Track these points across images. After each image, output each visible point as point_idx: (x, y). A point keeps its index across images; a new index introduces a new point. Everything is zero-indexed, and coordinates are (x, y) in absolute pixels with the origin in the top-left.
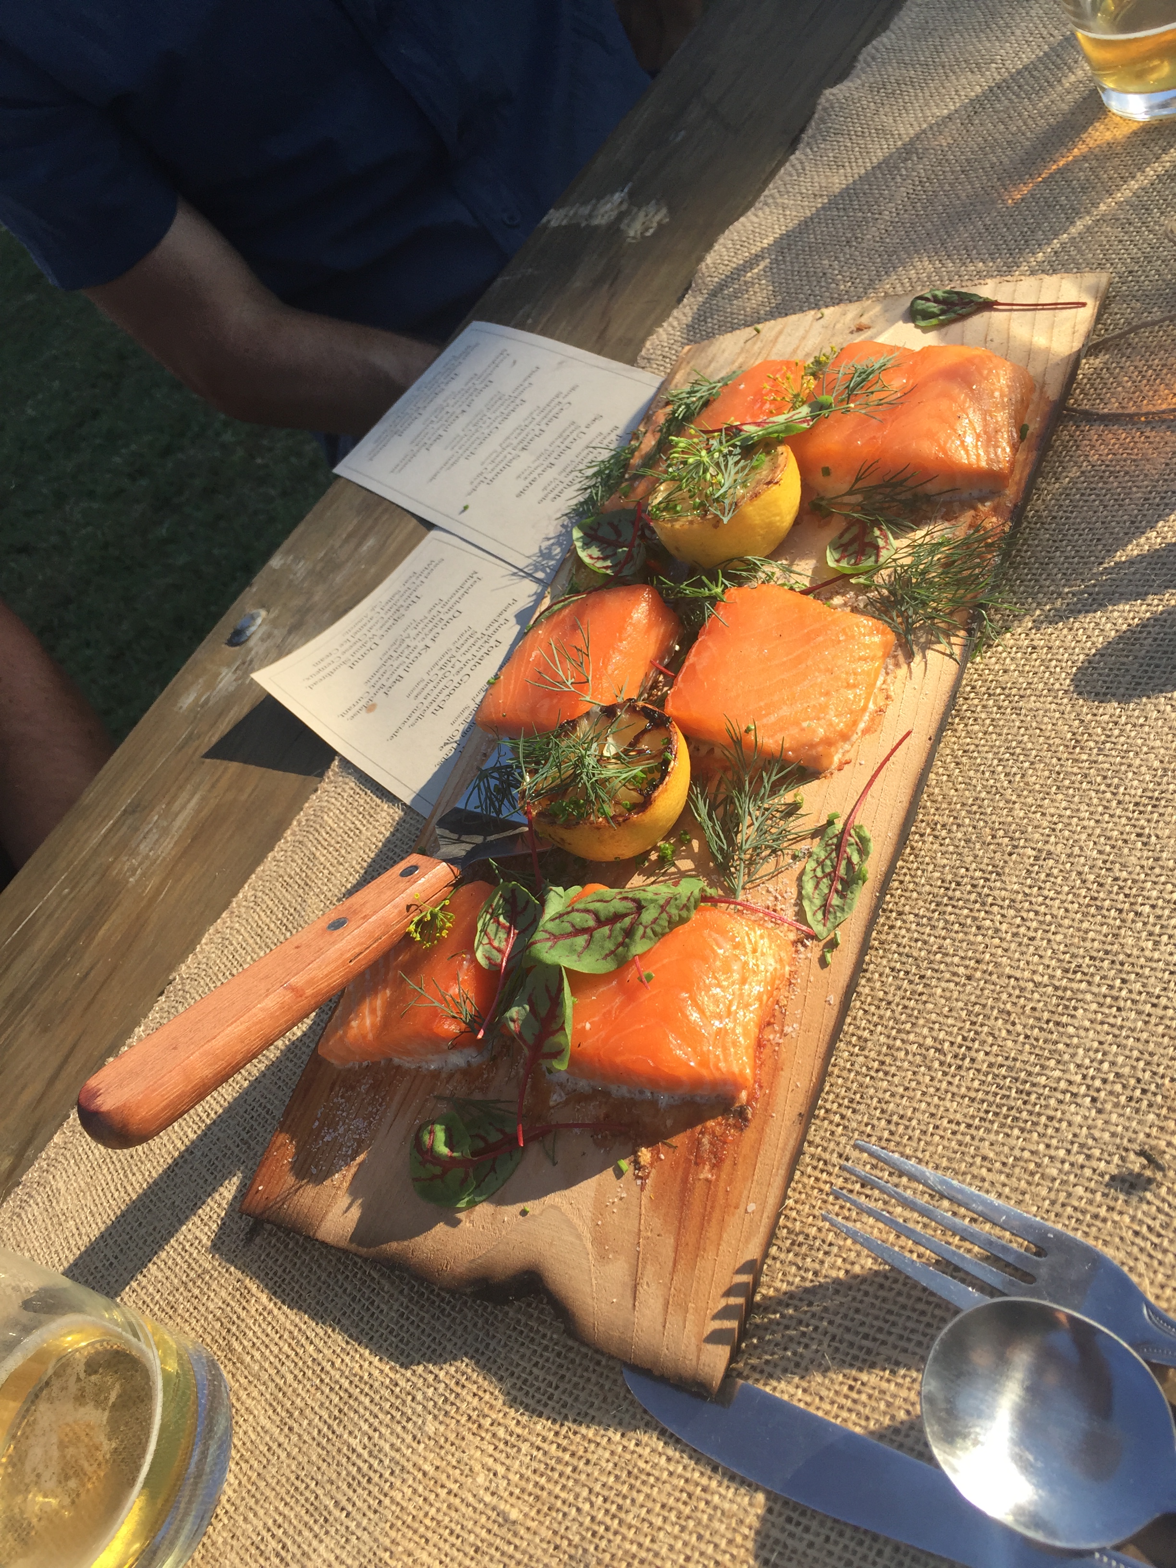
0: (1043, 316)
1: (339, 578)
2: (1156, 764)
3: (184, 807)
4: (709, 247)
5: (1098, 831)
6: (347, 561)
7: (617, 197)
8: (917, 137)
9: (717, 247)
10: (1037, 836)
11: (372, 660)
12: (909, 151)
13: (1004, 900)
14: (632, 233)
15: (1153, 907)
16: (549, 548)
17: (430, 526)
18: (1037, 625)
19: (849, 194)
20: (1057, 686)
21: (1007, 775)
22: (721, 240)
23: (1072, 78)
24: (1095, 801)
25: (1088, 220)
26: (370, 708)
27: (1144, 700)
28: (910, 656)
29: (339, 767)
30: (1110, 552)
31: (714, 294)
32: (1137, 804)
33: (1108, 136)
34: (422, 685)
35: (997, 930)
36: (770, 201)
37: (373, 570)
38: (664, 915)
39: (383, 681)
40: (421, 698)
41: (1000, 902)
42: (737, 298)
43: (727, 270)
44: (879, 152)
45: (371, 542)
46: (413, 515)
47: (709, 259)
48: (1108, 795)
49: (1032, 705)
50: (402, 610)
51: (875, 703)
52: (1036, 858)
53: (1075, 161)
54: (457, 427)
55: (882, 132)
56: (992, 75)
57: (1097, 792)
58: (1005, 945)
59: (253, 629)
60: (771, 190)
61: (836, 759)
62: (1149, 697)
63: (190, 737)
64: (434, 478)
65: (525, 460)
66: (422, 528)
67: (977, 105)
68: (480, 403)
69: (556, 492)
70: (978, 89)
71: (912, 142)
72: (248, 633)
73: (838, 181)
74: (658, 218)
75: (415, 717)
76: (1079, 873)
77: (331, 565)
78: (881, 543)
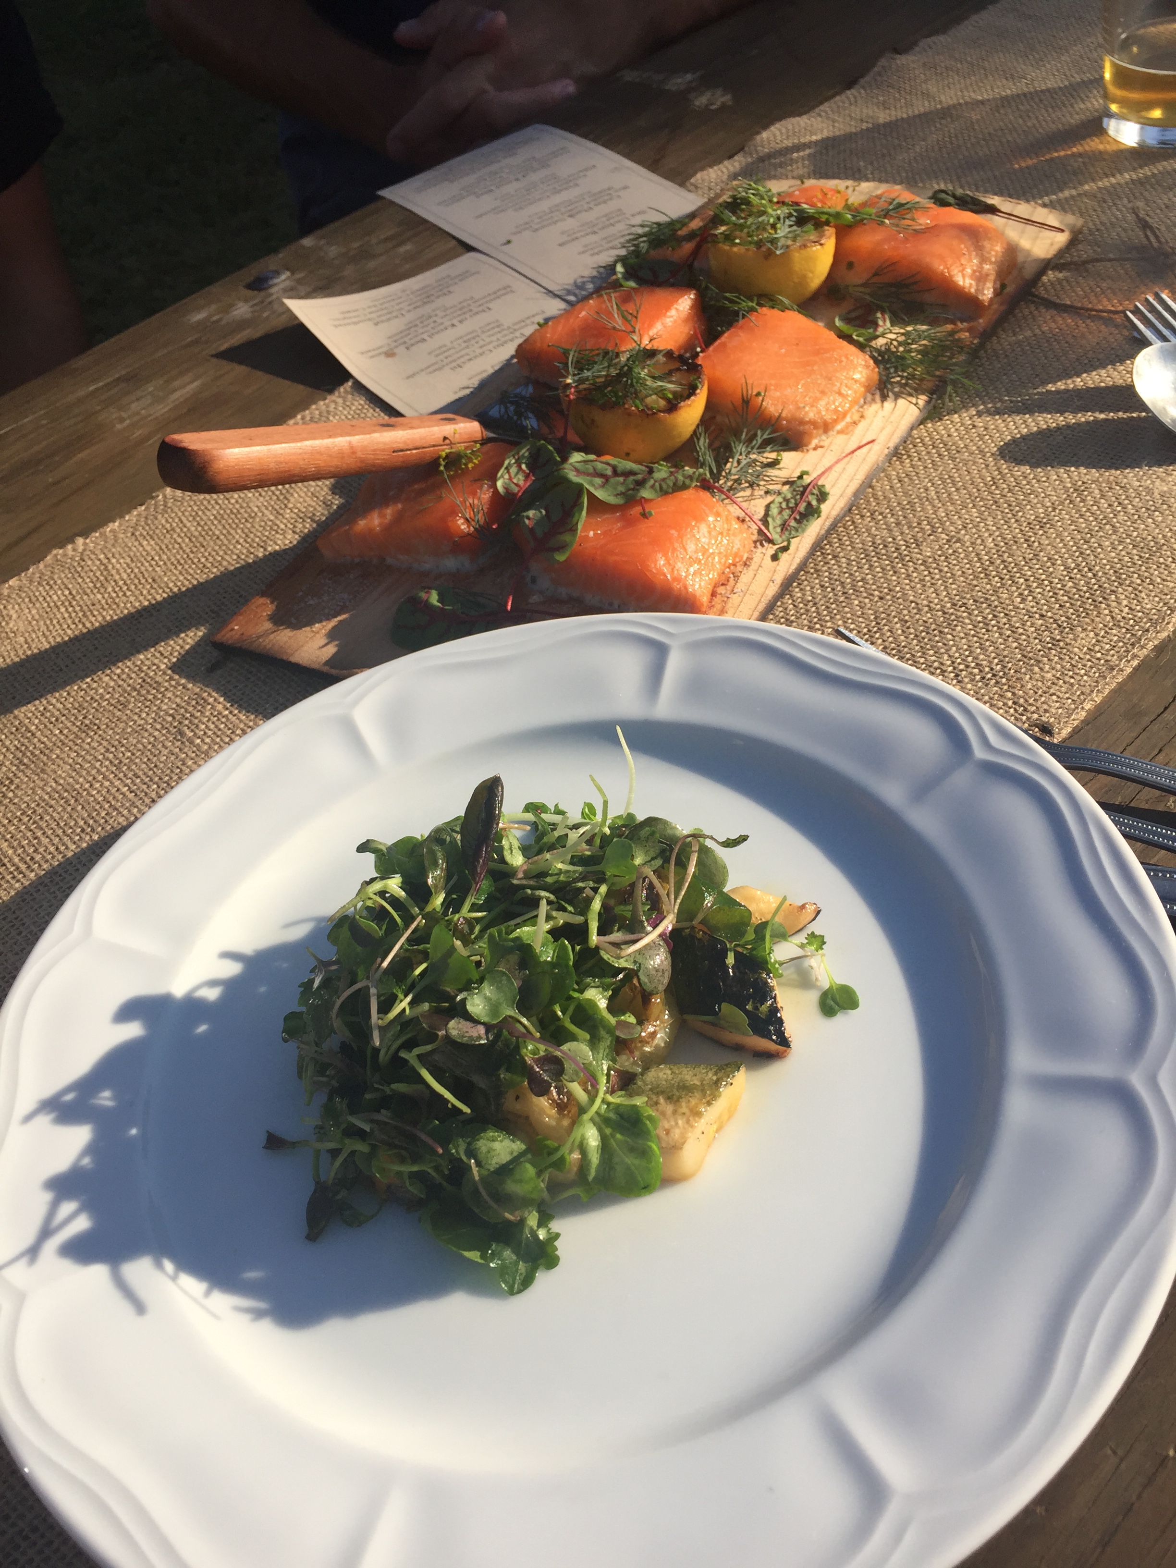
0: (1030, 229)
1: (372, 264)
2: (1049, 504)
3: (183, 386)
4: (766, 127)
5: (997, 533)
6: (381, 255)
7: (689, 77)
8: (954, 106)
9: (772, 128)
10: (952, 528)
11: (397, 325)
12: (946, 113)
13: (918, 560)
14: (697, 103)
15: (1026, 580)
16: (584, 283)
17: (469, 248)
18: (979, 414)
19: (891, 127)
20: (987, 450)
21: (937, 492)
22: (778, 125)
23: (1082, 106)
24: (999, 517)
25: (1074, 192)
26: (390, 354)
27: (1049, 468)
28: (884, 398)
29: (352, 387)
30: (1044, 383)
31: (762, 159)
32: (1029, 524)
33: (1101, 147)
34: (444, 349)
35: (908, 576)
36: (823, 114)
37: (407, 266)
38: (672, 478)
39: (406, 339)
40: (441, 357)
41: (915, 561)
42: (781, 167)
43: (778, 147)
44: (921, 107)
45: (408, 247)
46: (454, 237)
47: (765, 135)
48: (1010, 516)
49: (965, 457)
50: (432, 298)
51: (851, 417)
52: (948, 541)
53: (1073, 155)
54: (510, 188)
55: (926, 95)
56: (1021, 87)
57: (1002, 512)
58: (913, 584)
59: (276, 281)
60: (825, 107)
61: (814, 442)
62: (1052, 467)
63: (196, 342)
64: (481, 216)
65: (570, 224)
66: (460, 249)
67: (1005, 101)
68: (534, 177)
69: (596, 251)
70: (1009, 92)
71: (949, 108)
72: (271, 282)
73: (883, 117)
74: (723, 99)
75: (434, 368)
76: (978, 555)
77: (365, 254)
78: (880, 323)
